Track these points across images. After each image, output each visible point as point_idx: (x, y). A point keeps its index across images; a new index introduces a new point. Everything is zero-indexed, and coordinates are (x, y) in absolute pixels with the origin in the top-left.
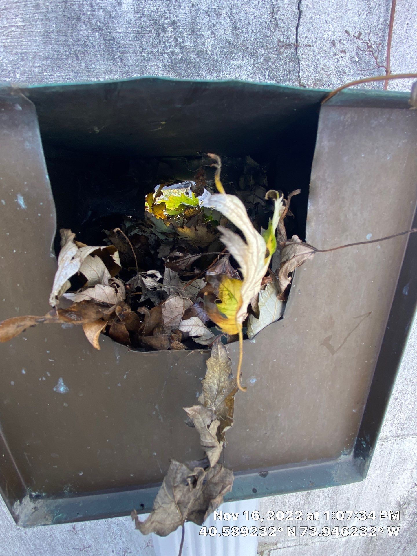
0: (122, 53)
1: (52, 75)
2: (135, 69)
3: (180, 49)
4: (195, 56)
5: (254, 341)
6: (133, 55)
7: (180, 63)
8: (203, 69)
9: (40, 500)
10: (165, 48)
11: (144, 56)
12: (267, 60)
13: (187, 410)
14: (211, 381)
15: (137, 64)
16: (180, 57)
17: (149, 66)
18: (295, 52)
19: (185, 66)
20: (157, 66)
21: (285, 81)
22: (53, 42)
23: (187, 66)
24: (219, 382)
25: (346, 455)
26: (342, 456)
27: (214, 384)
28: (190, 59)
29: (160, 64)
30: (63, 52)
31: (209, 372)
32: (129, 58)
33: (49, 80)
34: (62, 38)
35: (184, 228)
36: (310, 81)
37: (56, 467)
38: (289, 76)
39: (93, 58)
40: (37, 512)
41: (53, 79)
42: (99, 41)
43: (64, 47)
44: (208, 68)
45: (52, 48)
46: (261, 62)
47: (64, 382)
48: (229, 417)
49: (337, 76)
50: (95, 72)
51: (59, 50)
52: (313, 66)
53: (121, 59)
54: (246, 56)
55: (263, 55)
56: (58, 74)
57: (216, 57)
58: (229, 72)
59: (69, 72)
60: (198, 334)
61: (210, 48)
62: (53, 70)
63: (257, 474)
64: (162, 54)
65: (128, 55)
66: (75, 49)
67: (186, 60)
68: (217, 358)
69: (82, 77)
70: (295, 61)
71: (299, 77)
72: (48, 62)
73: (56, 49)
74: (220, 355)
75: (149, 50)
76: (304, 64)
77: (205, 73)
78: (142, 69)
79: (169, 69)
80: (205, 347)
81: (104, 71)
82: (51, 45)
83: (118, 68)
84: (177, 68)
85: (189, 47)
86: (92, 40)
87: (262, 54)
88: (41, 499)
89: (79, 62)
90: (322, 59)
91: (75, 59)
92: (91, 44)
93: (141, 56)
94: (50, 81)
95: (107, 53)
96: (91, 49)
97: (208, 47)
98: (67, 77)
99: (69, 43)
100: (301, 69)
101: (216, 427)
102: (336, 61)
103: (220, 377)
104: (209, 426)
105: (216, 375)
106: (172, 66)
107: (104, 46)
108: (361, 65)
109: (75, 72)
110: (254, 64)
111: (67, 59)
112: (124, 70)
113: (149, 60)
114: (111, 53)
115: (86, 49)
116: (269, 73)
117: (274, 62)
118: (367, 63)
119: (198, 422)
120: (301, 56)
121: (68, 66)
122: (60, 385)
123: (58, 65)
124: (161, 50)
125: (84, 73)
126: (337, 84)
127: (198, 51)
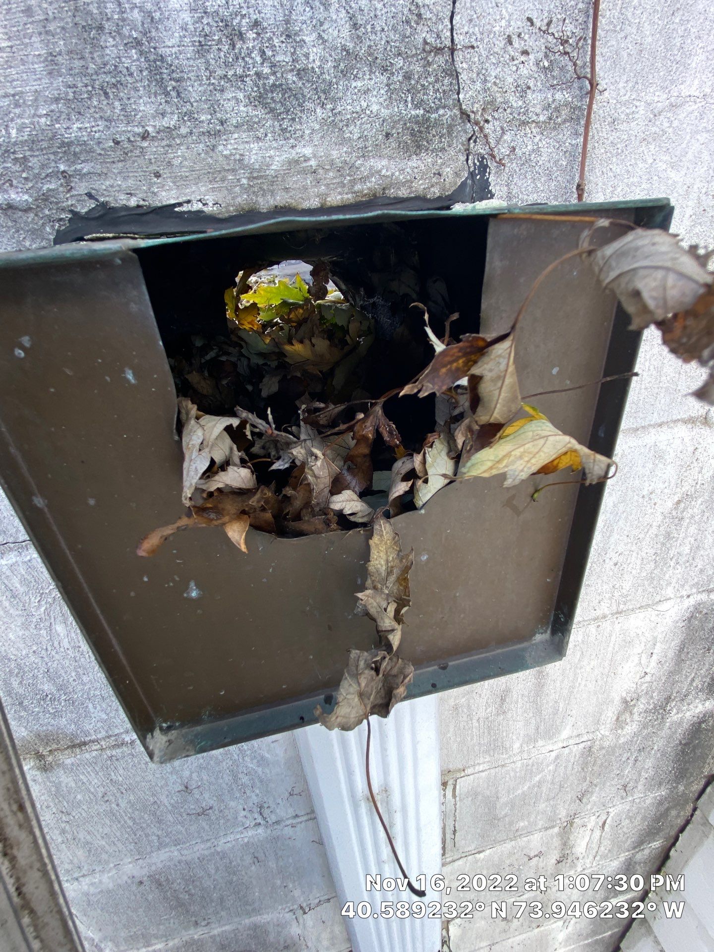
0: (178, 81)
1: (68, 128)
2: (202, 107)
3: (271, 67)
4: (295, 79)
5: (423, 511)
6: (196, 84)
7: (272, 92)
8: (309, 98)
9: (173, 732)
10: (246, 67)
11: (213, 84)
12: (408, 77)
13: (360, 595)
14: (377, 562)
15: (204, 98)
16: (271, 82)
17: (224, 100)
18: (451, 60)
19: (280, 95)
20: (237, 99)
21: (437, 109)
22: (64, 71)
23: (283, 95)
24: (387, 561)
25: (542, 633)
26: (537, 635)
27: (382, 566)
28: (288, 84)
29: (241, 95)
30: (83, 86)
31: (374, 554)
32: (190, 88)
33: (66, 136)
34: (77, 64)
35: (293, 345)
36: (476, 105)
37: (191, 688)
38: (443, 101)
39: (132, 92)
40: (172, 745)
41: (71, 134)
42: (138, 63)
43: (83, 79)
44: (316, 97)
45: (62, 81)
46: (399, 81)
47: (196, 585)
48: (405, 597)
49: (518, 94)
50: (138, 117)
51: (74, 85)
52: (480, 81)
53: (177, 91)
54: (374, 73)
55: (401, 68)
56: (79, 126)
57: (328, 78)
58: (351, 101)
59: (95, 120)
60: (354, 510)
61: (318, 63)
62: (69, 119)
63: (436, 667)
64: (242, 78)
65: (188, 84)
66: (101, 80)
67: (281, 85)
68: (382, 536)
69: (118, 127)
70: (451, 75)
71: (459, 101)
72: (60, 105)
73: (69, 83)
74: (384, 532)
75: (220, 72)
76: (465, 78)
77: (312, 105)
78: (212, 105)
79: (257, 103)
80: (364, 525)
81: (152, 114)
82: (61, 76)
83: (174, 108)
84: (269, 101)
85: (284, 63)
86: (127, 62)
87: (399, 66)
88: (174, 729)
89: (110, 103)
90: (492, 67)
91: (103, 98)
92: (125, 70)
93: (209, 84)
94: (67, 138)
95: (154, 84)
96: (128, 78)
97: (314, 61)
98: (94, 129)
99: (90, 71)
100: (461, 87)
101: (393, 610)
102: (514, 68)
103: (388, 556)
104: (385, 610)
105: (382, 554)
106: (260, 97)
107: (147, 72)
108: (553, 73)
109: (105, 120)
110: (388, 85)
111: (90, 99)
112: (185, 110)
113: (222, 91)
114: (161, 83)
115: (118, 79)
116: (412, 98)
117: (419, 78)
118: (562, 69)
119: (372, 607)
120: (461, 65)
121: (93, 110)
122: (192, 590)
123: (76, 110)
124: (239, 71)
125: (121, 120)
126: (517, 108)
127: (299, 70)
